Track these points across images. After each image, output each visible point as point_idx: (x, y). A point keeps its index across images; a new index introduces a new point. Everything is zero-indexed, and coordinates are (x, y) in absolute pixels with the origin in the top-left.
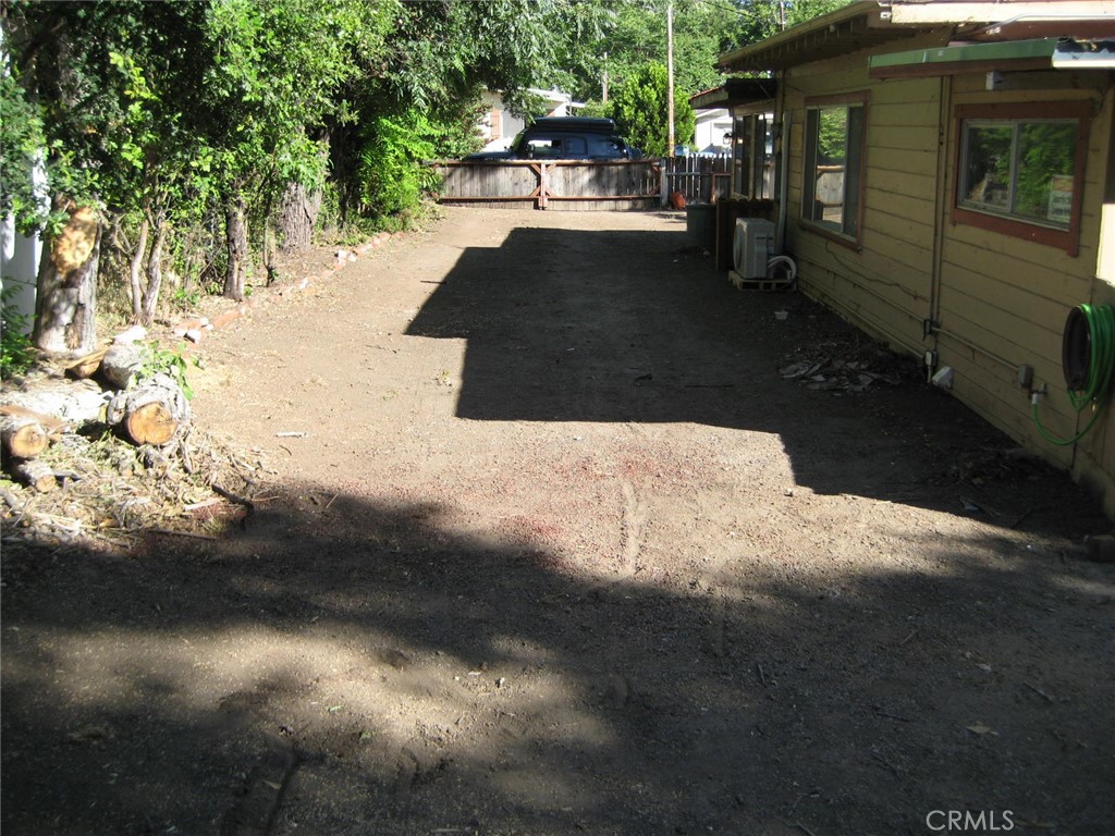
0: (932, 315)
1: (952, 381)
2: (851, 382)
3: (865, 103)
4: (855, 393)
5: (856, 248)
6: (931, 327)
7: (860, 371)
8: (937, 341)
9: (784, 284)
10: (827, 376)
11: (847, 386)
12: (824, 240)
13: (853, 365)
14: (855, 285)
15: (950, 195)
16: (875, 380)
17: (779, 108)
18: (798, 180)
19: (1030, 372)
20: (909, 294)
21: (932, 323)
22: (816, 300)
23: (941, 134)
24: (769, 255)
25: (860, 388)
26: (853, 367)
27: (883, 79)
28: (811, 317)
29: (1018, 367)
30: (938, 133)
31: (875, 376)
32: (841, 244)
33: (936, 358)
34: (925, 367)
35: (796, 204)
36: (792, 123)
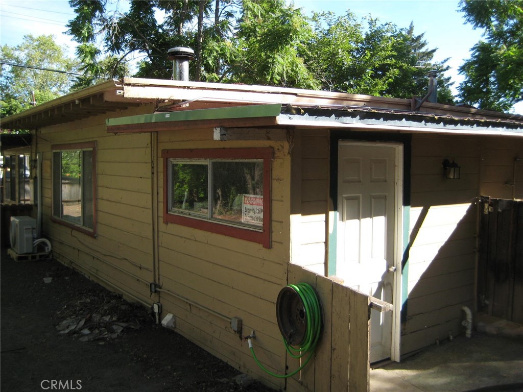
0: (155, 280)
1: (175, 323)
2: (108, 332)
3: (94, 148)
4: (113, 340)
5: (93, 235)
6: (155, 288)
7: (113, 323)
8: (159, 297)
9: (45, 255)
10: (91, 329)
11: (106, 334)
12: (70, 230)
13: (107, 318)
14: (94, 257)
15: (161, 205)
16: (124, 328)
17: (34, 151)
18: (49, 193)
19: (240, 323)
20: (136, 266)
21: (156, 286)
22: (66, 265)
23: (153, 167)
24: (34, 239)
25: (114, 336)
26: (108, 320)
27: (116, 133)
28: (67, 278)
29: (231, 319)
30: (150, 167)
31: (124, 325)
32: (81, 232)
33: (160, 308)
34: (153, 314)
35: (49, 207)
36: (42, 159)
